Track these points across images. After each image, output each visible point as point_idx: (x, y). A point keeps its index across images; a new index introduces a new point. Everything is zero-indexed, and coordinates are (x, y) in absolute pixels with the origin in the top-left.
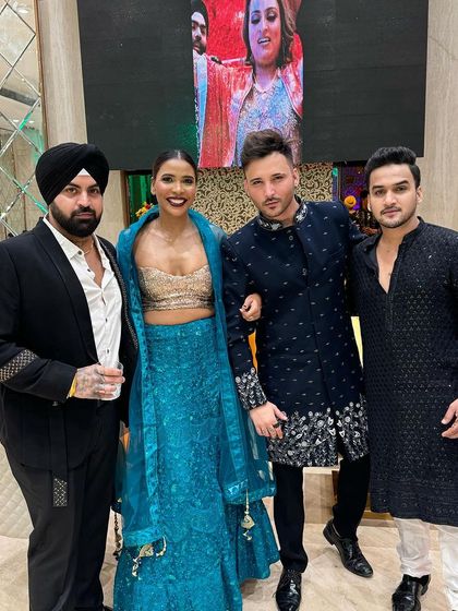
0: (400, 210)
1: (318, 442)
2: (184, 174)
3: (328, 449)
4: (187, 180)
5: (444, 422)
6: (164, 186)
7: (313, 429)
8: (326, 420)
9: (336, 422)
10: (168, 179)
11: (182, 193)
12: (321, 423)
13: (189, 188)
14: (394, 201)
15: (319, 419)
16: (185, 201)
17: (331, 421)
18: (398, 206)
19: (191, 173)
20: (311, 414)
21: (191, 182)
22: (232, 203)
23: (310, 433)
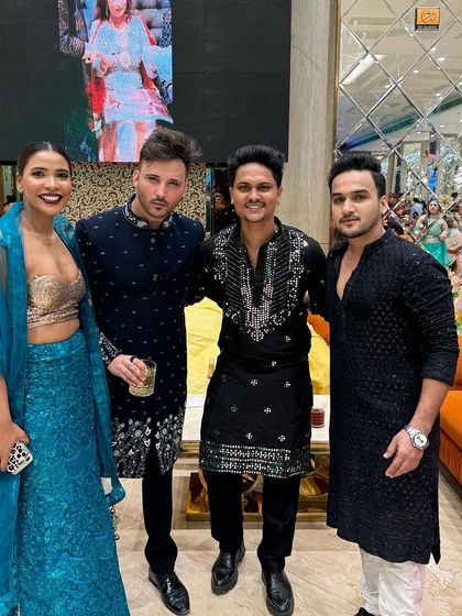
0: (358, 219)
1: (131, 452)
2: (58, 167)
3: (139, 460)
4: (61, 175)
5: (386, 456)
6: (35, 181)
7: (130, 438)
8: (143, 430)
9: (153, 433)
10: (38, 173)
11: (57, 189)
12: (138, 433)
13: (65, 183)
14: (352, 209)
15: (138, 428)
16: (61, 197)
17: (149, 431)
18: (356, 214)
19: (65, 167)
20: (131, 422)
21: (66, 177)
22: (105, 198)
23: (126, 442)
